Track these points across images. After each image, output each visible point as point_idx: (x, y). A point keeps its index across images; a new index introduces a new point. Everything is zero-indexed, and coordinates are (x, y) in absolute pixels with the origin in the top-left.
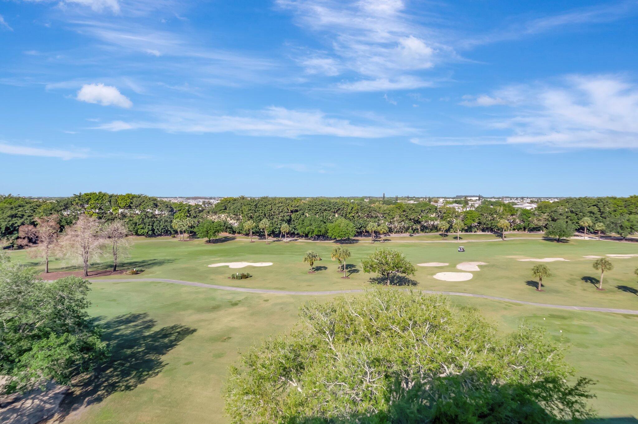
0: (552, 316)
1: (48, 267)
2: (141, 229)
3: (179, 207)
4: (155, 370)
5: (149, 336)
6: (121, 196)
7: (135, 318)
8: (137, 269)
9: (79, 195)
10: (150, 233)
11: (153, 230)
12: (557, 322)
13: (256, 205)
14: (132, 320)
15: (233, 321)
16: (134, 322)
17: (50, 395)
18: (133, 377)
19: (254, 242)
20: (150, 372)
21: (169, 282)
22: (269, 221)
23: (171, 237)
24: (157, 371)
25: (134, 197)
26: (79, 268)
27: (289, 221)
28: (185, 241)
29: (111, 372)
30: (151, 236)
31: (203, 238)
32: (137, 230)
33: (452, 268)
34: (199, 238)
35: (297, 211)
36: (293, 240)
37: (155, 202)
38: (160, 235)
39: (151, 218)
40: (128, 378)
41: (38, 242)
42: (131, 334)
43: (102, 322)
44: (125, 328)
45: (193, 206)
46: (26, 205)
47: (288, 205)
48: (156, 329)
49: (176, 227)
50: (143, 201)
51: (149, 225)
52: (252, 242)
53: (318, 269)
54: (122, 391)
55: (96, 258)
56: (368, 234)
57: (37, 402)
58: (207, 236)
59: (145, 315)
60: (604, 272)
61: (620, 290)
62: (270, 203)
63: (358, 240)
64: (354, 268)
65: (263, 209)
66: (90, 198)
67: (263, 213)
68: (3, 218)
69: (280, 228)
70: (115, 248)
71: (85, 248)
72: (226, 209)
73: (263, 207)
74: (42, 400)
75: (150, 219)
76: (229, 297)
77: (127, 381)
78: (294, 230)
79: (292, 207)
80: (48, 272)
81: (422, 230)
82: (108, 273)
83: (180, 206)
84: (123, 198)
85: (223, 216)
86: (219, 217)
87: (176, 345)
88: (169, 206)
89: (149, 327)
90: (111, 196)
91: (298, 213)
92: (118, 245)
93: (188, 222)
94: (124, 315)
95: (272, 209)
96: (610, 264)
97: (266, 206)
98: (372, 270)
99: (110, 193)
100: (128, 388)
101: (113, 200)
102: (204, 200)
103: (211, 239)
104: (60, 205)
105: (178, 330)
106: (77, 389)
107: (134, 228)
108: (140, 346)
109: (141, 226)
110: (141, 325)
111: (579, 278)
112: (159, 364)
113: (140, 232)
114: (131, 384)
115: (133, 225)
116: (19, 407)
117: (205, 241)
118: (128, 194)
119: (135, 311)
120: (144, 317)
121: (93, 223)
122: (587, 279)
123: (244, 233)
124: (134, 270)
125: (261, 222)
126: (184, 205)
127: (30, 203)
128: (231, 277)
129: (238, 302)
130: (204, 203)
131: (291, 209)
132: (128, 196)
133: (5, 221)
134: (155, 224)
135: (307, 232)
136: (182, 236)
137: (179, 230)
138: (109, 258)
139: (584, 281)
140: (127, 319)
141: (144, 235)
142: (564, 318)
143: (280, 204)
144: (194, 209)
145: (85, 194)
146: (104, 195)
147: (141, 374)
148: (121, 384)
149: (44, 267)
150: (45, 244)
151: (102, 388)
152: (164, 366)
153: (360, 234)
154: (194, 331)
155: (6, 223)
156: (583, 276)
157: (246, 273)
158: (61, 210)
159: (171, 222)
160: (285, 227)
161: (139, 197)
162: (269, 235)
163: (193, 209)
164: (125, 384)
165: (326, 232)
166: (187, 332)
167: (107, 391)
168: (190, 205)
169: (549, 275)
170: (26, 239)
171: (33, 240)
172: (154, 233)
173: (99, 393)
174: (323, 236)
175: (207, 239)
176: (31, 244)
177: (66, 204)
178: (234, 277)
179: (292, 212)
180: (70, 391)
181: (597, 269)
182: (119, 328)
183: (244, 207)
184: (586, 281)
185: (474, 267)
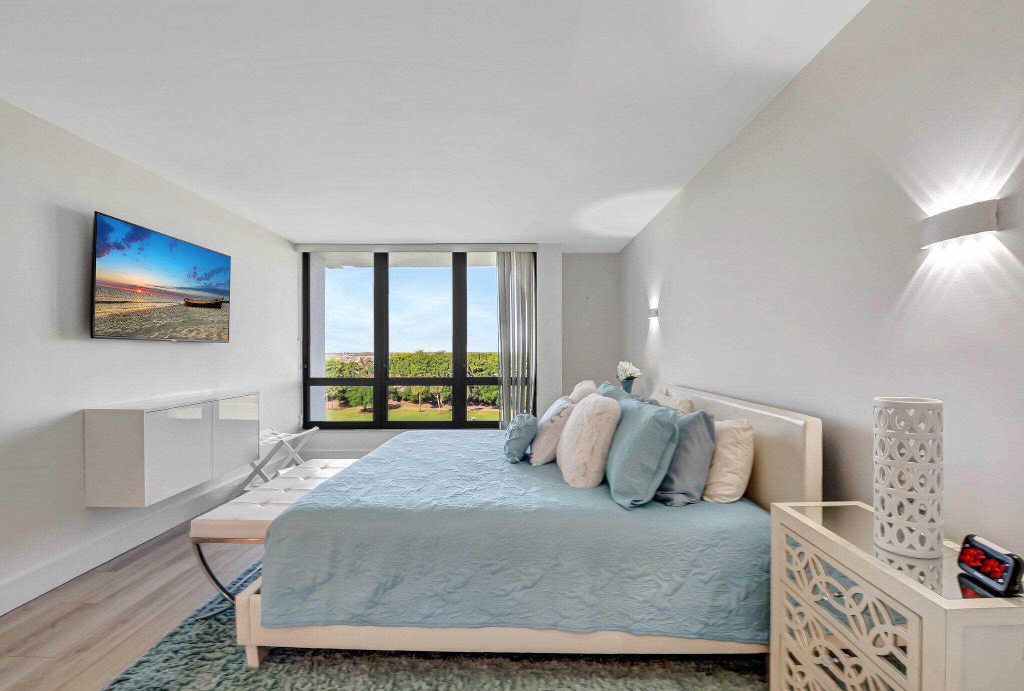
3: (328, 366)
13: (428, 363)
19: (423, 411)
35: (481, 370)
36: (476, 409)
47: (470, 363)
52: (422, 411)
62: (446, 360)
65: (437, 368)
67: (437, 373)
73: (438, 365)
78: (477, 395)
79: (475, 364)
83: (330, 364)
91: (483, 373)
95: (449, 368)
97: (441, 364)
102: (361, 357)
123: (412, 399)
126: (335, 363)
130: (361, 360)
135: (493, 398)
163: (346, 368)
168: (342, 364)
183: (412, 366)
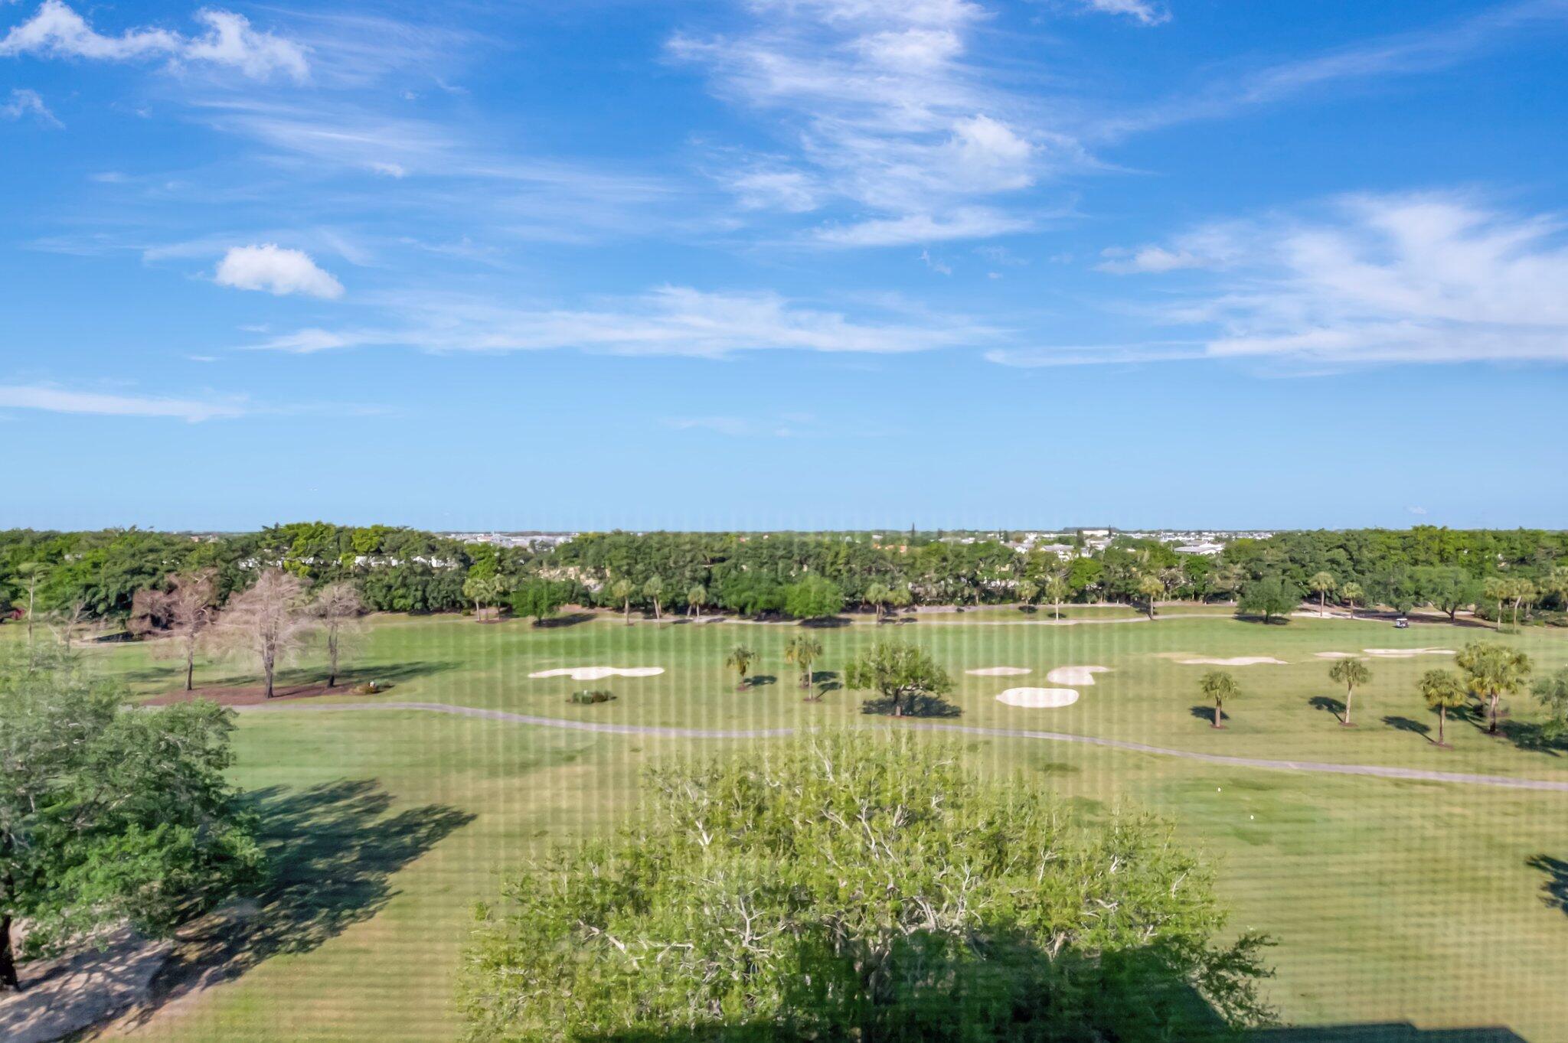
0: (1238, 784)
1: (193, 678)
2: (400, 597)
4: (368, 906)
5: (372, 830)
6: (361, 529)
7: (351, 789)
8: (379, 682)
9: (274, 528)
10: (418, 606)
11: (425, 600)
12: (1246, 796)
14: (345, 793)
16: (346, 797)
17: (130, 962)
18: (319, 923)
20: (359, 911)
22: (663, 580)
23: (461, 615)
24: (372, 908)
25: (387, 532)
26: (253, 680)
27: (707, 582)
28: (490, 622)
29: (274, 909)
30: (419, 613)
31: (525, 616)
32: (391, 601)
33: (1037, 679)
34: (518, 616)
37: (431, 542)
38: (440, 610)
39: (422, 574)
40: (310, 923)
41: (172, 625)
42: (336, 825)
43: (279, 798)
44: (325, 812)
45: (509, 551)
46: (163, 547)
48: (390, 814)
49: (472, 594)
50: (406, 541)
51: (417, 590)
53: (758, 681)
54: (290, 952)
55: (291, 660)
56: (869, 607)
57: (98, 977)
59: (373, 783)
60: (1354, 687)
61: (1390, 726)
63: (847, 621)
64: (832, 680)
66: (297, 535)
69: (686, 595)
70: (333, 638)
71: (268, 637)
72: (576, 556)
74: (109, 974)
75: (418, 578)
76: (560, 743)
77: (304, 929)
80: (190, 688)
81: (983, 599)
82: (316, 692)
84: (364, 533)
85: (572, 571)
86: (564, 573)
87: (427, 849)
88: (460, 551)
89: (375, 811)
90: (340, 531)
92: (339, 631)
93: (498, 582)
94: (327, 784)
96: (1364, 671)
98: (864, 685)
99: (339, 524)
100: (304, 946)
101: (344, 539)
103: (543, 618)
104: (234, 548)
105: (437, 817)
106: (193, 946)
107: (386, 597)
108: (351, 851)
109: (401, 592)
110: (360, 806)
111: (1306, 701)
112: (380, 892)
113: (399, 603)
114: (310, 938)
115: (384, 591)
116: (55, 989)
117: (531, 622)
118: (376, 527)
119: (354, 774)
120: (370, 789)
121: (287, 587)
122: (1321, 702)
124: (372, 683)
125: (648, 582)
127: (173, 545)
128: (572, 700)
129: (576, 753)
131: (710, 555)
132: (376, 530)
133: (118, 582)
134: (429, 589)
136: (483, 612)
137: (477, 600)
138: (319, 660)
139: (1314, 706)
140: (334, 791)
141: (405, 610)
142: (1259, 788)
143: (688, 547)
144: (512, 557)
145: (287, 527)
146: (327, 527)
147: (339, 915)
148: (289, 936)
149: (183, 679)
150: (187, 629)
151: (248, 946)
152: (390, 897)
153: (852, 607)
154: (473, 817)
155: (119, 585)
156: (1313, 696)
157: (602, 692)
158: (235, 559)
159: (463, 582)
160: (697, 594)
161: (399, 531)
162: (665, 610)
164: (298, 936)
165: (784, 603)
166: (455, 820)
167: (257, 952)
169: (1237, 694)
170: (148, 619)
171: (162, 622)
172: (427, 607)
173: (238, 957)
174: (774, 612)
175: (532, 619)
176: (158, 630)
177: (247, 547)
178: (575, 699)
179: (713, 561)
180: (177, 953)
181: (1338, 681)
182: (311, 811)
184: (1319, 708)
185: (1084, 676)
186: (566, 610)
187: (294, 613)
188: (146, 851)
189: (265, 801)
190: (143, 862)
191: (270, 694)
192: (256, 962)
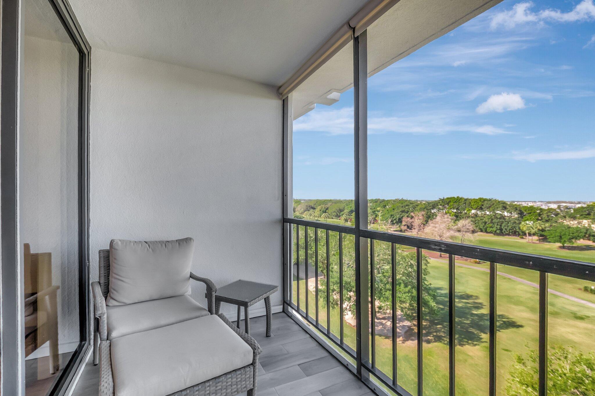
2: (490, 227)
4: (474, 341)
5: (476, 315)
6: (474, 199)
7: (468, 296)
9: (443, 199)
10: (498, 231)
11: (501, 230)
14: (466, 297)
15: (572, 334)
16: (466, 299)
17: (400, 324)
20: (470, 342)
21: (507, 277)
23: (519, 238)
24: (475, 343)
25: (485, 200)
28: (533, 243)
29: (440, 328)
30: (498, 235)
31: (554, 242)
32: (486, 228)
34: (550, 242)
37: (504, 205)
38: (508, 235)
39: (500, 218)
42: (462, 308)
45: (545, 210)
46: (410, 205)
48: (484, 312)
49: (525, 229)
50: (493, 204)
51: (498, 225)
54: (445, 344)
58: (560, 242)
59: (477, 297)
66: (450, 201)
68: (397, 213)
70: (462, 240)
72: (589, 214)
75: (498, 220)
76: (574, 309)
84: (476, 201)
85: (585, 222)
86: (579, 223)
88: (518, 209)
89: (478, 308)
90: (466, 200)
92: (465, 237)
93: (540, 225)
94: (460, 292)
99: (466, 197)
101: (467, 202)
103: (565, 245)
104: (430, 206)
105: (504, 320)
107: (484, 227)
108: (467, 319)
109: (490, 225)
110: (471, 304)
113: (489, 230)
115: (483, 224)
117: (558, 246)
118: (480, 198)
119: (470, 292)
121: (447, 219)
127: (413, 204)
128: (583, 289)
129: (584, 317)
132: (480, 199)
133: (399, 214)
134: (503, 225)
136: (530, 238)
137: (527, 232)
140: (461, 295)
141: (492, 233)
144: (547, 213)
145: (447, 198)
146: (461, 198)
147: (462, 339)
150: (416, 230)
151: (432, 336)
154: (521, 326)
155: (399, 216)
158: (430, 209)
159: (520, 223)
161: (490, 200)
166: (513, 324)
167: (435, 339)
170: (406, 226)
172: (502, 233)
173: (429, 337)
175: (560, 244)
176: (408, 230)
177: (434, 205)
178: (585, 289)
180: (412, 328)
186: (582, 242)
187: (449, 229)
188: (405, 293)
189: (438, 291)
190: (404, 296)
191: (441, 256)
192: (434, 342)
